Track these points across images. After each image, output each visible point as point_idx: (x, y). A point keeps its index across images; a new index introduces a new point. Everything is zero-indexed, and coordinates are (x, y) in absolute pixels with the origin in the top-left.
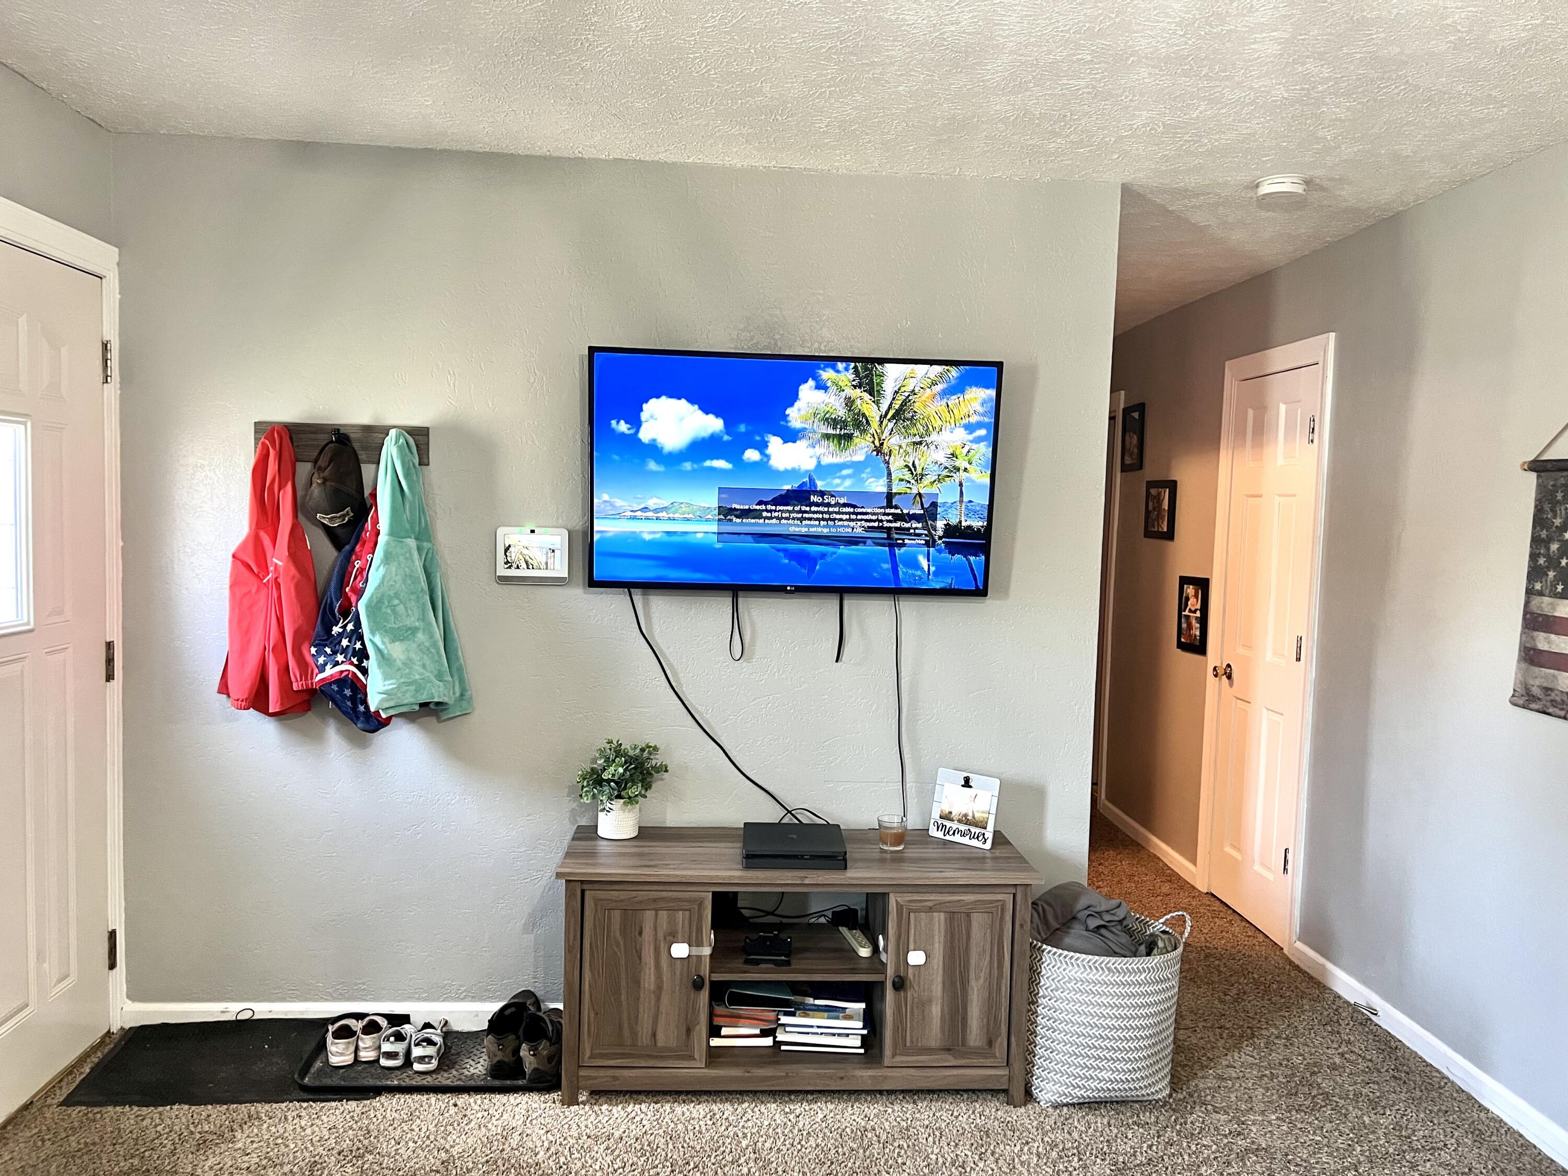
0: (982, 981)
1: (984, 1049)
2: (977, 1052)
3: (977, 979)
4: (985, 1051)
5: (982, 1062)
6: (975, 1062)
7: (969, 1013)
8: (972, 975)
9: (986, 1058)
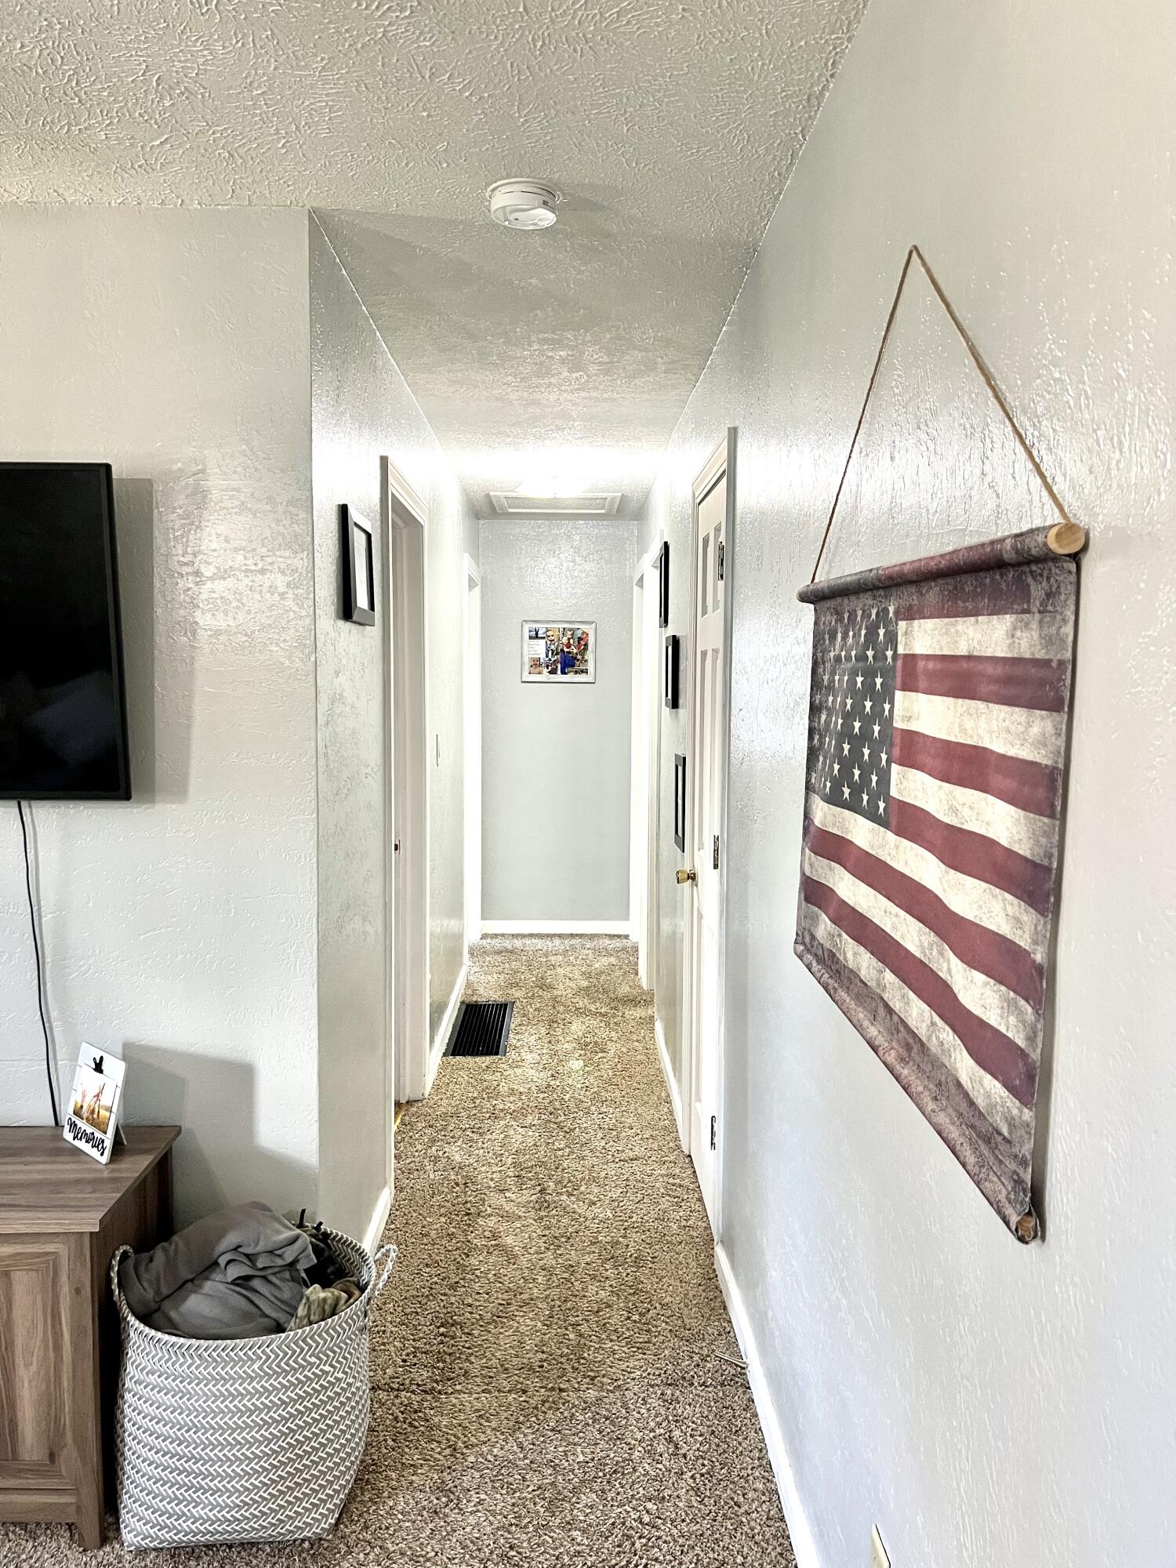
0: (34, 1368)
1: (44, 1465)
2: (35, 1470)
3: (28, 1365)
4: (46, 1468)
5: (42, 1483)
6: (32, 1483)
7: (20, 1415)
8: (19, 1361)
9: (45, 1477)
